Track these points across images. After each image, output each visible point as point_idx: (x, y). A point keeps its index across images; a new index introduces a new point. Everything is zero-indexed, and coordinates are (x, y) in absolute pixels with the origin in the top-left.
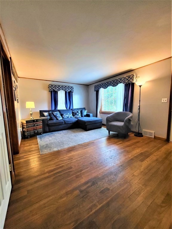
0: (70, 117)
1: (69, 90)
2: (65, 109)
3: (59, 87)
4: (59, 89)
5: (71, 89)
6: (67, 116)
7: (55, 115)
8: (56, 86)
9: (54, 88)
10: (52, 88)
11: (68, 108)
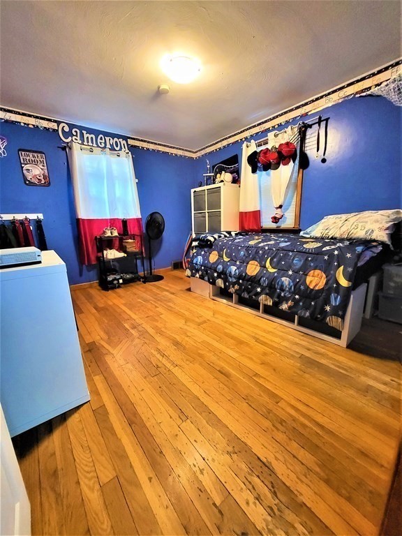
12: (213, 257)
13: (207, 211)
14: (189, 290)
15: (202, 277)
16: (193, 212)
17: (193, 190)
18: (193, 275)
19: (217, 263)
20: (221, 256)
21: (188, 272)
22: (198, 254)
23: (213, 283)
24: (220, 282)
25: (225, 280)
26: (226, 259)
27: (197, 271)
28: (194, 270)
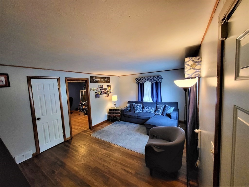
0: (149, 112)
1: (154, 80)
2: (151, 101)
3: (144, 79)
4: (144, 80)
5: (157, 79)
6: (147, 109)
7: (134, 107)
8: (141, 78)
9: (139, 81)
10: (138, 81)
11: (155, 101)
12: (84, 107)
13: (84, 96)
14: (79, 115)
15: (82, 111)
16: (81, 96)
17: (80, 91)
18: (80, 111)
19: (85, 108)
20: (85, 107)
21: (79, 111)
22: (81, 107)
23: (84, 112)
24: (85, 112)
25: (86, 111)
26: (86, 107)
27: (81, 110)
28: (80, 110)
